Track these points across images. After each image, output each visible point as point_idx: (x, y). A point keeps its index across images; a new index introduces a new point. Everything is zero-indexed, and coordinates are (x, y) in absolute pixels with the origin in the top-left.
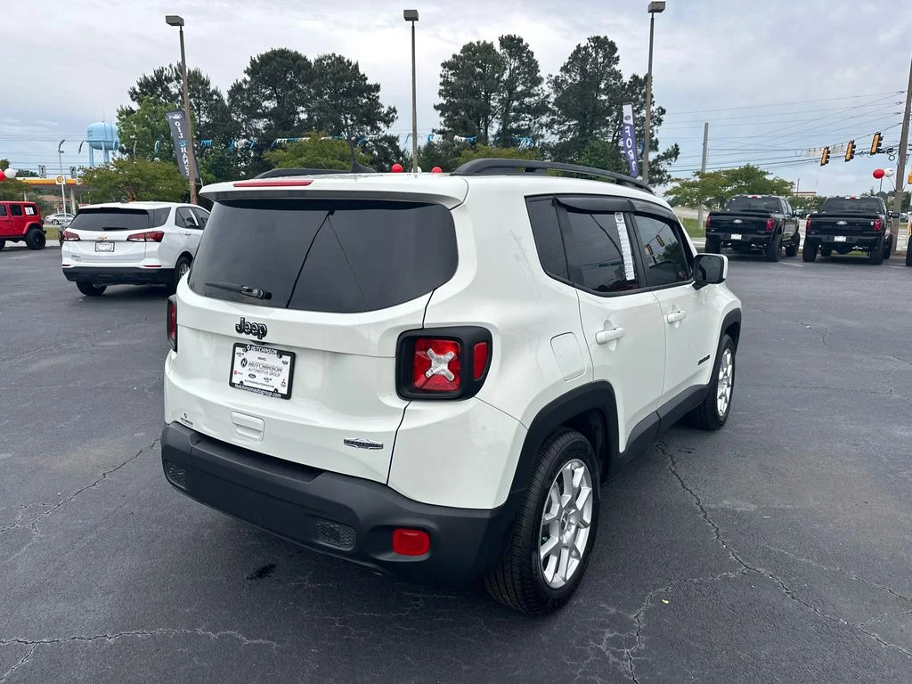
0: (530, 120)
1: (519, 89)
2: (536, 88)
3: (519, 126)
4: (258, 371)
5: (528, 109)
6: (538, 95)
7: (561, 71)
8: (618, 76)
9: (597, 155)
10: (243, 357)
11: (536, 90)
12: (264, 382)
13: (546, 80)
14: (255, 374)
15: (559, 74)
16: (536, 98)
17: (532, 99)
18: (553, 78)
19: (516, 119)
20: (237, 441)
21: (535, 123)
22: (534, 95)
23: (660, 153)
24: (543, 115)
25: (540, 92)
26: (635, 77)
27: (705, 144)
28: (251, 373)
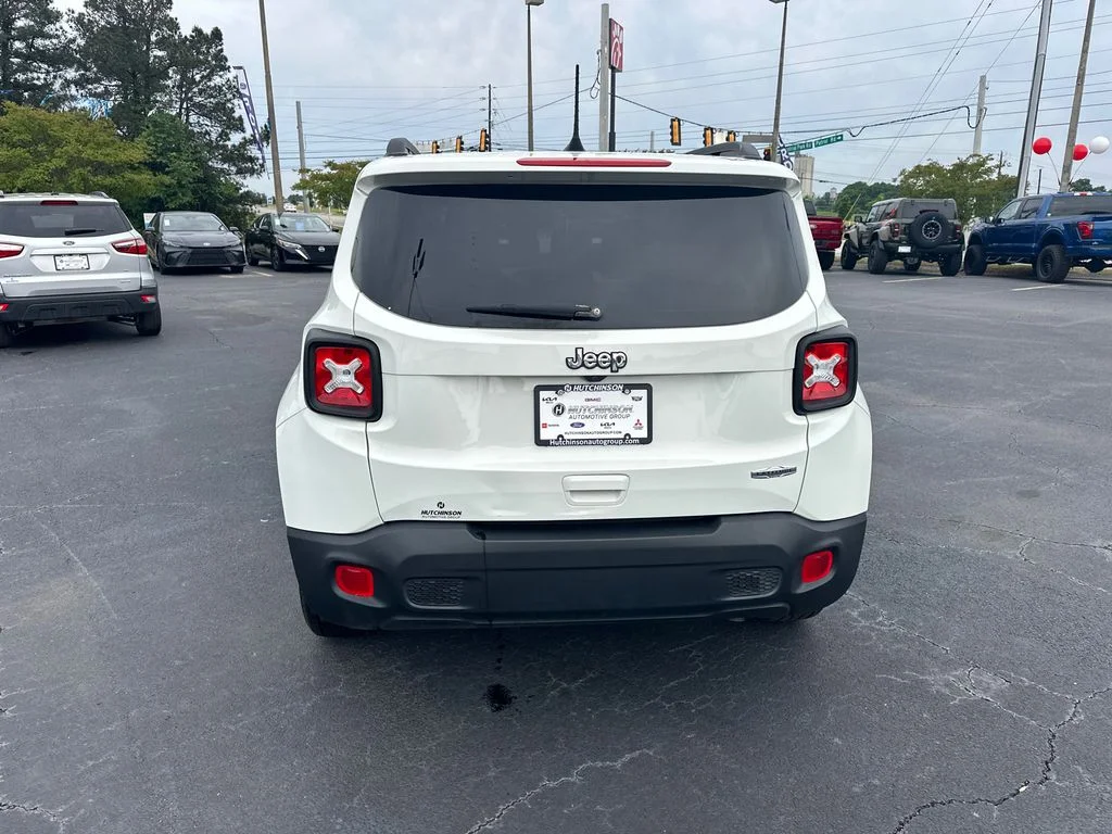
0: (48, 73)
1: (20, 23)
2: (52, 26)
3: (27, 80)
4: (587, 417)
5: (42, 56)
6: (58, 37)
7: (86, 6)
8: (173, 25)
9: (163, 132)
10: (555, 403)
11: (50, 29)
12: (602, 429)
13: (66, 17)
14: (582, 421)
15: (84, 10)
16: (55, 41)
17: (47, 42)
18: (76, 15)
19: (24, 69)
20: (572, 514)
21: (55, 77)
22: (50, 37)
23: (248, 134)
24: (71, 67)
25: (60, 33)
26: (198, 31)
27: (299, 127)
28: (573, 421)
